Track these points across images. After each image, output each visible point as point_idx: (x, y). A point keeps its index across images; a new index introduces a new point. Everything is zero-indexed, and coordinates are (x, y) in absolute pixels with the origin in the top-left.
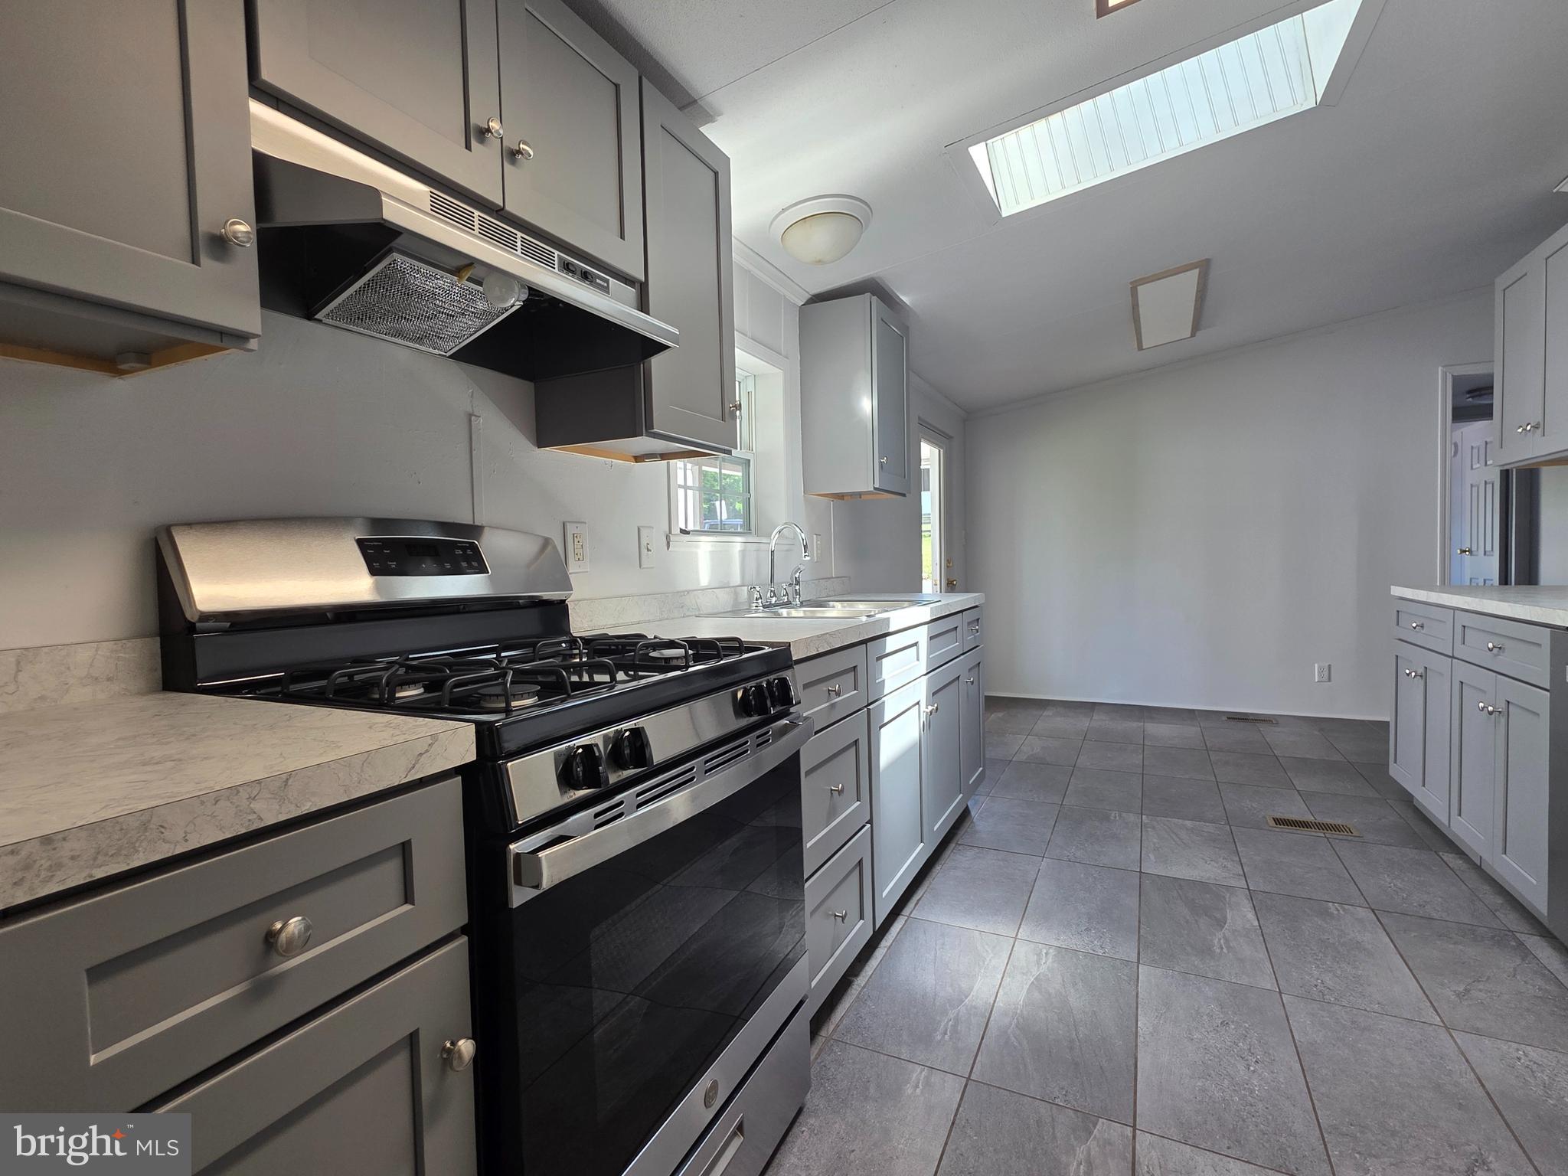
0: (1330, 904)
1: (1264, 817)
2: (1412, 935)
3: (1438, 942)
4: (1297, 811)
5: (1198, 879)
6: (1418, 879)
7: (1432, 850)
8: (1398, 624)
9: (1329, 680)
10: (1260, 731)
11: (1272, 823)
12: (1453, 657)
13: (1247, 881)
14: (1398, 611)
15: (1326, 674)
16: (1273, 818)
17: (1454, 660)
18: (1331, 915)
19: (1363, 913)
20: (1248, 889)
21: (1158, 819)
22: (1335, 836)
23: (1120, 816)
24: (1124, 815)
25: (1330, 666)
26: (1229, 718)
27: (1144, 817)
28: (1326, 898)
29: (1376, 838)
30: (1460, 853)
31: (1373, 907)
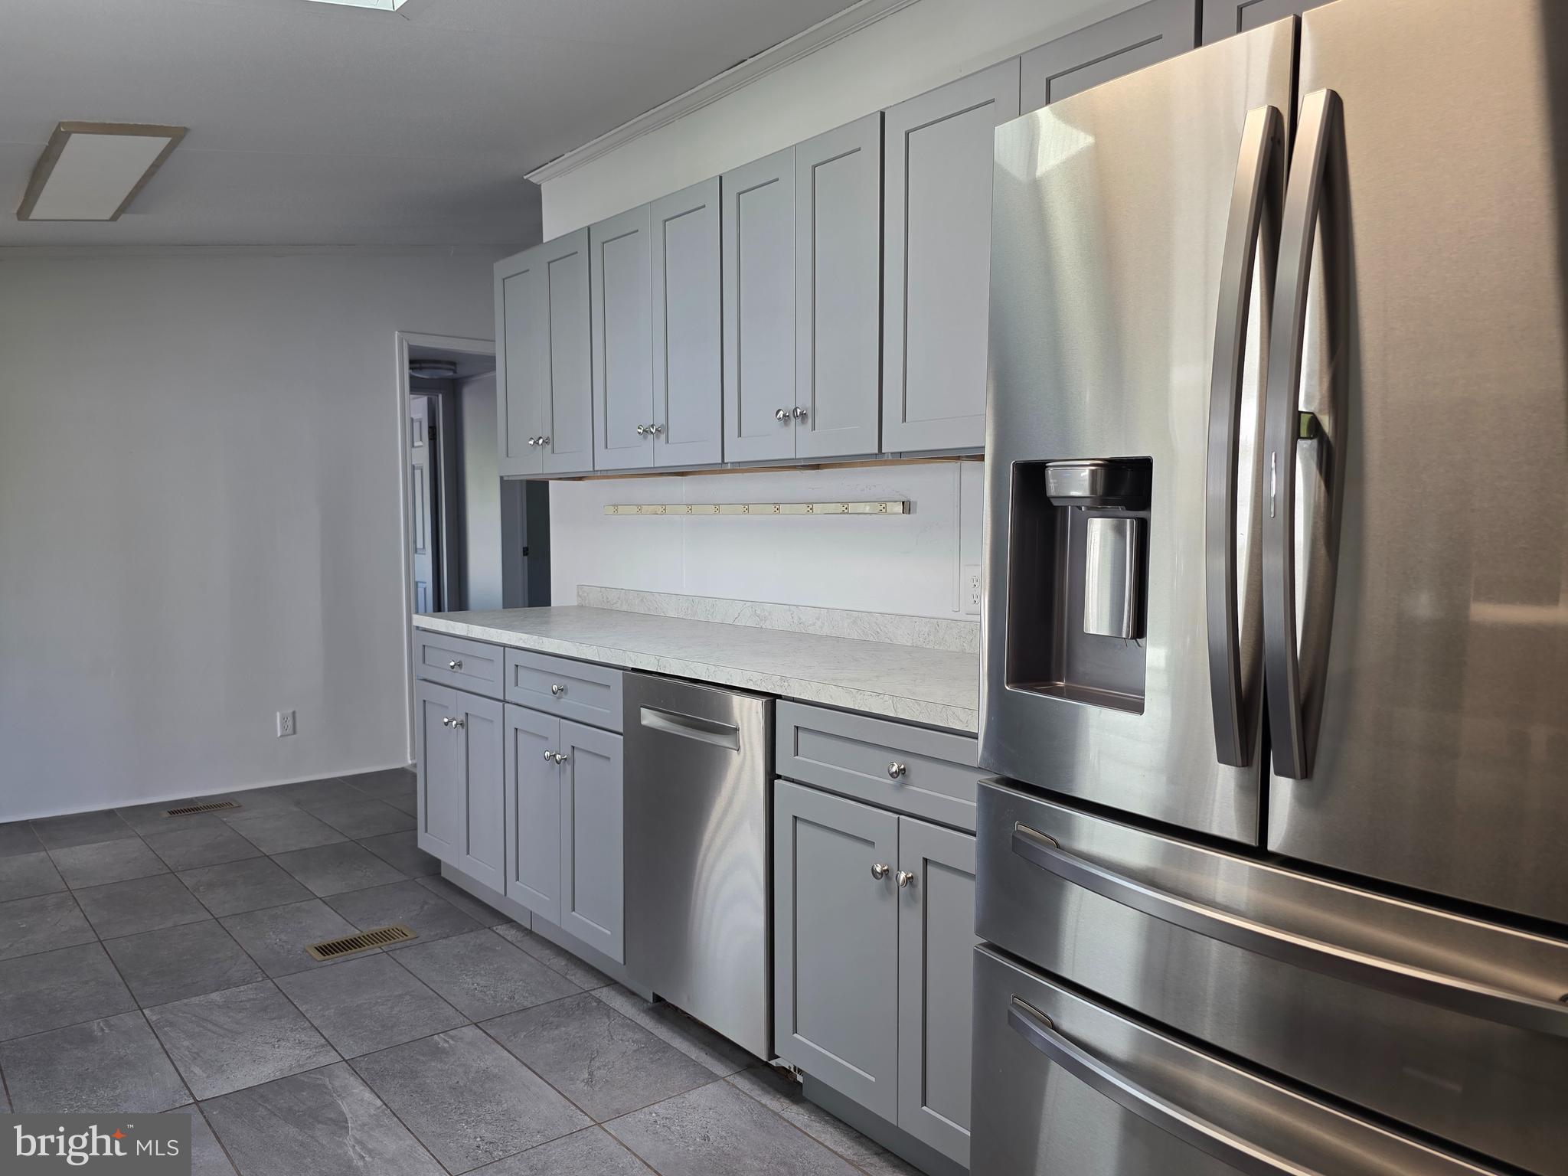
0: (436, 1037)
1: (305, 951)
2: (522, 1037)
3: (545, 1033)
4: (336, 929)
5: (278, 1075)
6: (491, 967)
7: (486, 927)
8: (424, 662)
9: (295, 732)
10: (225, 823)
11: (318, 956)
12: (504, 701)
13: (337, 1051)
14: (424, 646)
15: (290, 723)
16: (316, 948)
17: (506, 705)
18: (443, 1051)
19: (470, 1033)
20: (344, 1060)
21: (169, 1006)
22: (393, 946)
23: (107, 1023)
24: (113, 1020)
25: (294, 713)
26: (171, 813)
27: (146, 1012)
28: (428, 1032)
29: (432, 933)
30: (508, 921)
31: (474, 1021)
